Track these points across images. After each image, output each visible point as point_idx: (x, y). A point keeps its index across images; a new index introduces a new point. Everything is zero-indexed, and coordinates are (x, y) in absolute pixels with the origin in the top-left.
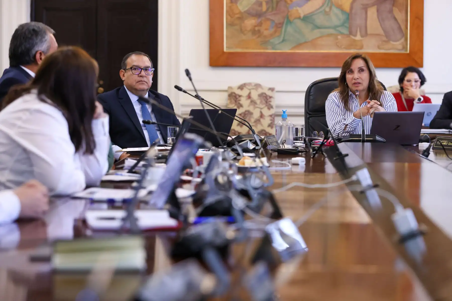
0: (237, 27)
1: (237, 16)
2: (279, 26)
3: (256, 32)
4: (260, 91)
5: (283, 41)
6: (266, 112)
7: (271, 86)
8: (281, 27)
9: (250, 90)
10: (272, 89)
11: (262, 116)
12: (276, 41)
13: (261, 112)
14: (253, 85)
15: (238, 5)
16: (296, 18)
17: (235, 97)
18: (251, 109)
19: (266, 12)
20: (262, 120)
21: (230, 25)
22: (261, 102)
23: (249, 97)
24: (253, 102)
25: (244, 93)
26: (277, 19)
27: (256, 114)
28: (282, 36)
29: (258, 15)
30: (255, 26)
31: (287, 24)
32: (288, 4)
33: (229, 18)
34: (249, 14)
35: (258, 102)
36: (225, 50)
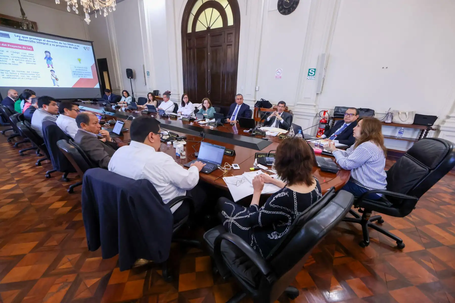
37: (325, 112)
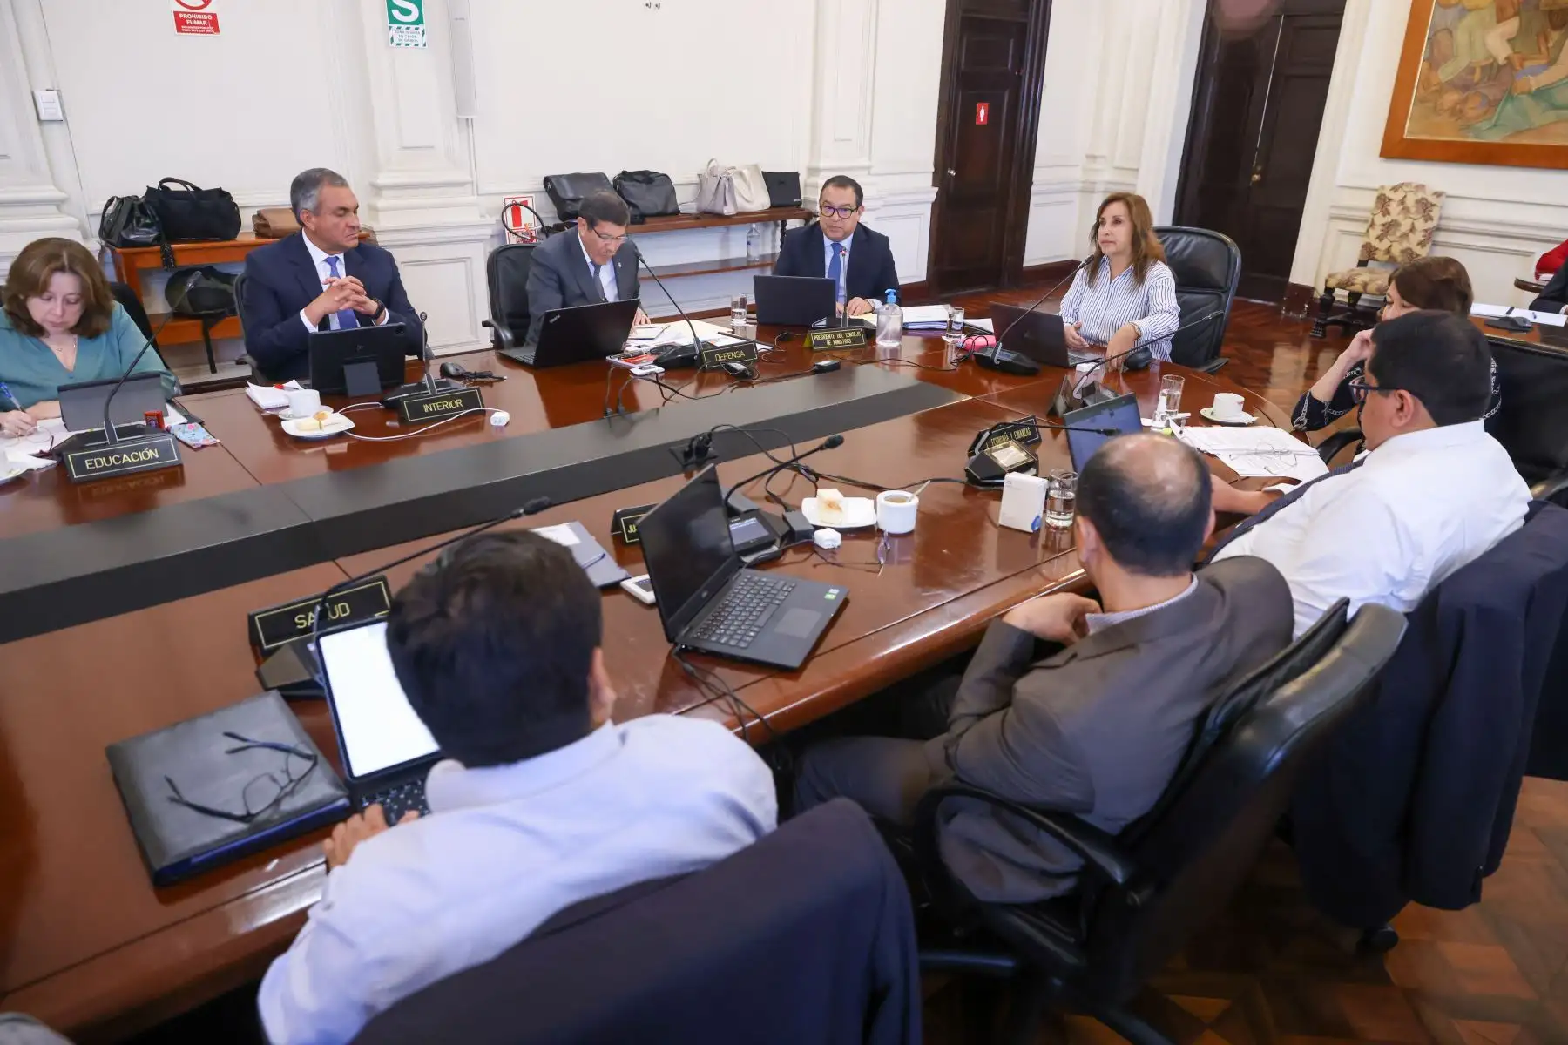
0: (1430, 105)
1: (1434, 88)
2: (1493, 104)
3: (1457, 112)
4: (1420, 195)
5: (1495, 125)
6: (1421, 225)
7: (1439, 189)
8: (1497, 105)
9: (1406, 192)
10: (1438, 194)
11: (1413, 229)
12: (1485, 125)
13: (1413, 224)
14: (1414, 185)
15: (1439, 72)
16: (1523, 93)
17: (1384, 200)
18: (1400, 218)
19: (1477, 84)
20: (1411, 235)
21: (1420, 101)
22: (1417, 212)
23: (1402, 202)
24: (1406, 210)
25: (1398, 196)
26: (1492, 93)
27: (1405, 226)
28: (1495, 118)
29: (1465, 87)
30: (1457, 104)
31: (1506, 101)
32: (1517, 70)
33: (1422, 91)
34: (1453, 85)
35: (1413, 210)
36: (1405, 137)
37: (516, 208)
